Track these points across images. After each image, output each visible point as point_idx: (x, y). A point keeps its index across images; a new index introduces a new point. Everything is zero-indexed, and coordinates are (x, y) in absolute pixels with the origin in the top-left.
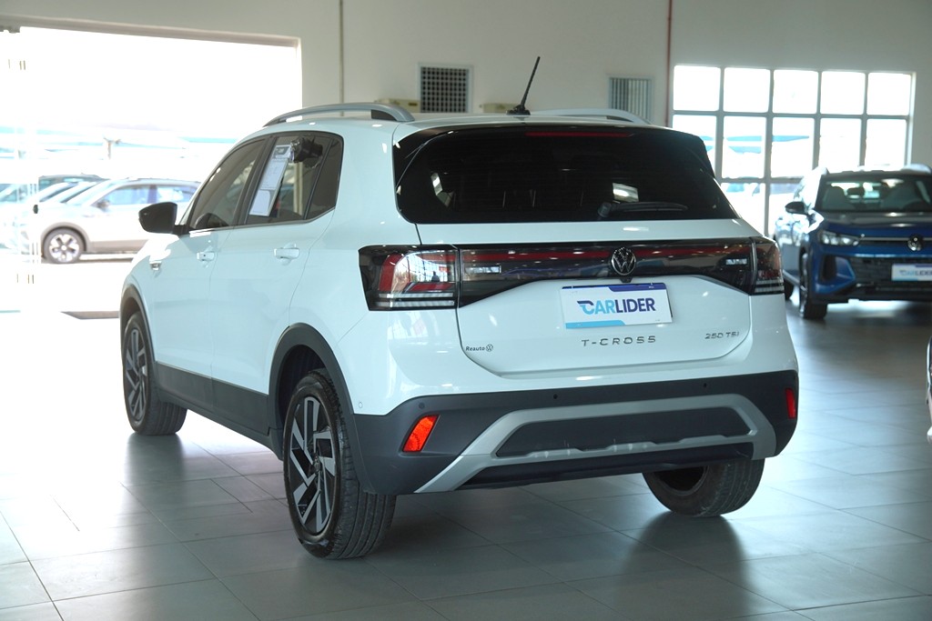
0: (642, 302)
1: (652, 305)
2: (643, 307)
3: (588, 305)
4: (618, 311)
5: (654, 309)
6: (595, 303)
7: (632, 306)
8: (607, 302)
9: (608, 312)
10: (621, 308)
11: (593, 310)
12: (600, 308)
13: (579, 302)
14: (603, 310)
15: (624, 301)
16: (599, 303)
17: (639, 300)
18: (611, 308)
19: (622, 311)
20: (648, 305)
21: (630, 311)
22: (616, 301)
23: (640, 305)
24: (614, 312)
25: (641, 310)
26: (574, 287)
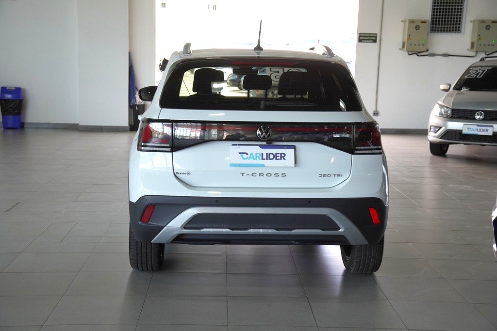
0: (278, 155)
1: (283, 157)
2: (278, 158)
3: (245, 155)
4: (262, 159)
5: (284, 159)
6: (249, 154)
7: (272, 156)
8: (256, 154)
9: (256, 159)
10: (265, 157)
11: (247, 158)
12: (252, 157)
13: (240, 153)
14: (253, 158)
15: (267, 154)
16: (252, 154)
17: (276, 154)
18: (259, 157)
19: (265, 159)
20: (281, 157)
21: (270, 159)
22: (262, 154)
23: (277, 156)
24: (259, 159)
25: (276, 159)
26: (239, 145)
